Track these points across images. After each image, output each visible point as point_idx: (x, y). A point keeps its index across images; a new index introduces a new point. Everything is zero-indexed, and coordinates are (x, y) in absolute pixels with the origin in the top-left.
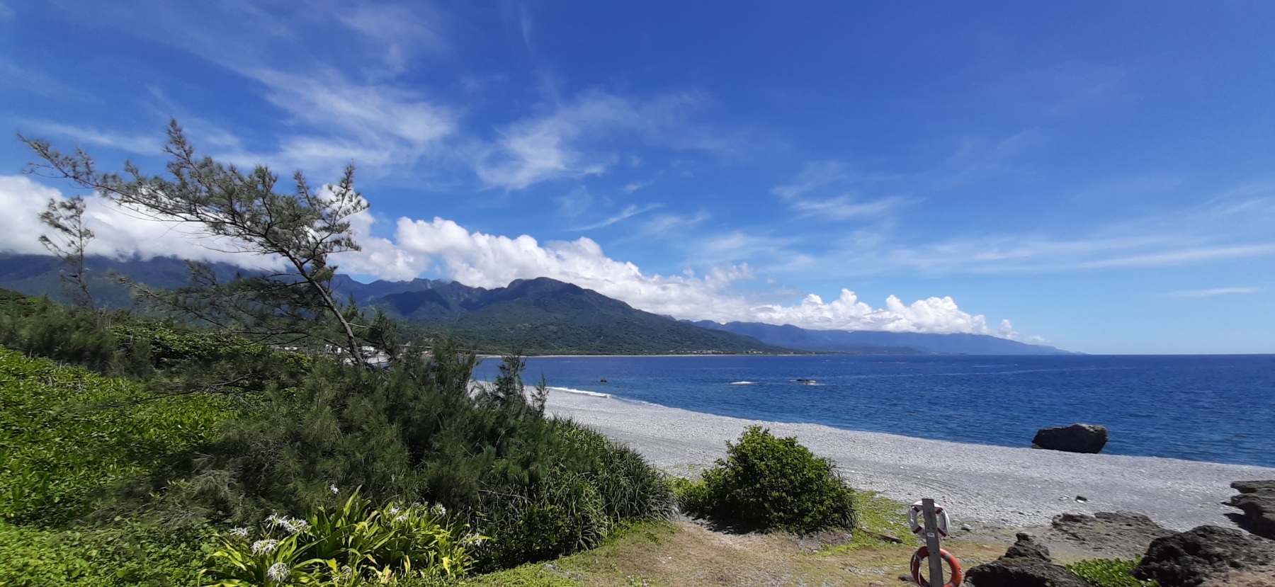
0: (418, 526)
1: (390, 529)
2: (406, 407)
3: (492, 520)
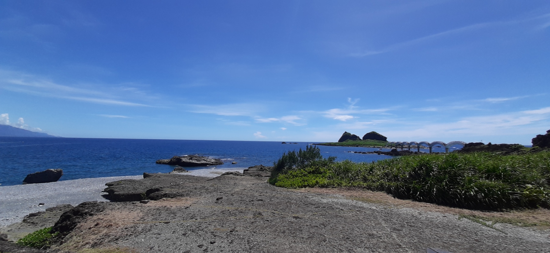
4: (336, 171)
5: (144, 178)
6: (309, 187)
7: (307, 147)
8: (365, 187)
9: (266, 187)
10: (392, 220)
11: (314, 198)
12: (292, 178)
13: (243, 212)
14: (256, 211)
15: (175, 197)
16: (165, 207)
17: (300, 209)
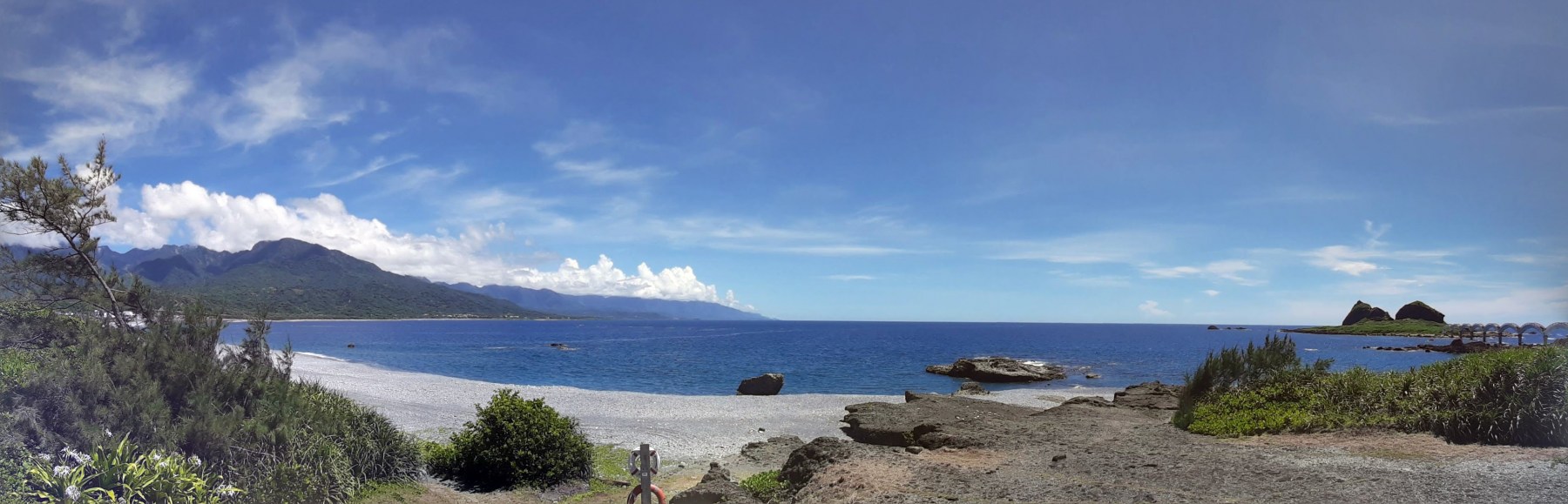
0: (177, 472)
1: (154, 472)
2: (162, 366)
3: (243, 474)
4: (1331, 393)
5: (907, 401)
6: (1269, 433)
7: (1267, 339)
8: (1391, 427)
9: (1166, 435)
10: (1440, 489)
11: (1279, 459)
12: (1228, 414)
13: (1109, 493)
14: (1141, 490)
15: (966, 447)
16: (948, 465)
17: (1243, 485)
